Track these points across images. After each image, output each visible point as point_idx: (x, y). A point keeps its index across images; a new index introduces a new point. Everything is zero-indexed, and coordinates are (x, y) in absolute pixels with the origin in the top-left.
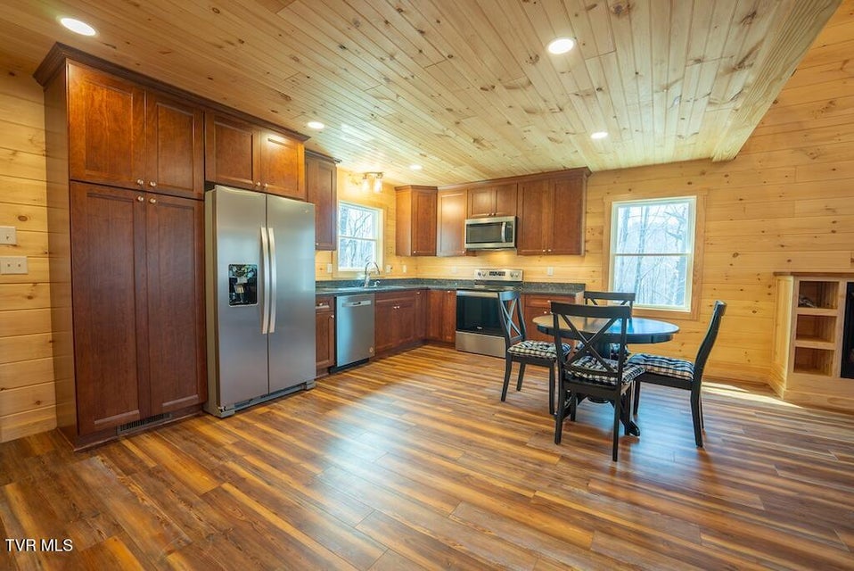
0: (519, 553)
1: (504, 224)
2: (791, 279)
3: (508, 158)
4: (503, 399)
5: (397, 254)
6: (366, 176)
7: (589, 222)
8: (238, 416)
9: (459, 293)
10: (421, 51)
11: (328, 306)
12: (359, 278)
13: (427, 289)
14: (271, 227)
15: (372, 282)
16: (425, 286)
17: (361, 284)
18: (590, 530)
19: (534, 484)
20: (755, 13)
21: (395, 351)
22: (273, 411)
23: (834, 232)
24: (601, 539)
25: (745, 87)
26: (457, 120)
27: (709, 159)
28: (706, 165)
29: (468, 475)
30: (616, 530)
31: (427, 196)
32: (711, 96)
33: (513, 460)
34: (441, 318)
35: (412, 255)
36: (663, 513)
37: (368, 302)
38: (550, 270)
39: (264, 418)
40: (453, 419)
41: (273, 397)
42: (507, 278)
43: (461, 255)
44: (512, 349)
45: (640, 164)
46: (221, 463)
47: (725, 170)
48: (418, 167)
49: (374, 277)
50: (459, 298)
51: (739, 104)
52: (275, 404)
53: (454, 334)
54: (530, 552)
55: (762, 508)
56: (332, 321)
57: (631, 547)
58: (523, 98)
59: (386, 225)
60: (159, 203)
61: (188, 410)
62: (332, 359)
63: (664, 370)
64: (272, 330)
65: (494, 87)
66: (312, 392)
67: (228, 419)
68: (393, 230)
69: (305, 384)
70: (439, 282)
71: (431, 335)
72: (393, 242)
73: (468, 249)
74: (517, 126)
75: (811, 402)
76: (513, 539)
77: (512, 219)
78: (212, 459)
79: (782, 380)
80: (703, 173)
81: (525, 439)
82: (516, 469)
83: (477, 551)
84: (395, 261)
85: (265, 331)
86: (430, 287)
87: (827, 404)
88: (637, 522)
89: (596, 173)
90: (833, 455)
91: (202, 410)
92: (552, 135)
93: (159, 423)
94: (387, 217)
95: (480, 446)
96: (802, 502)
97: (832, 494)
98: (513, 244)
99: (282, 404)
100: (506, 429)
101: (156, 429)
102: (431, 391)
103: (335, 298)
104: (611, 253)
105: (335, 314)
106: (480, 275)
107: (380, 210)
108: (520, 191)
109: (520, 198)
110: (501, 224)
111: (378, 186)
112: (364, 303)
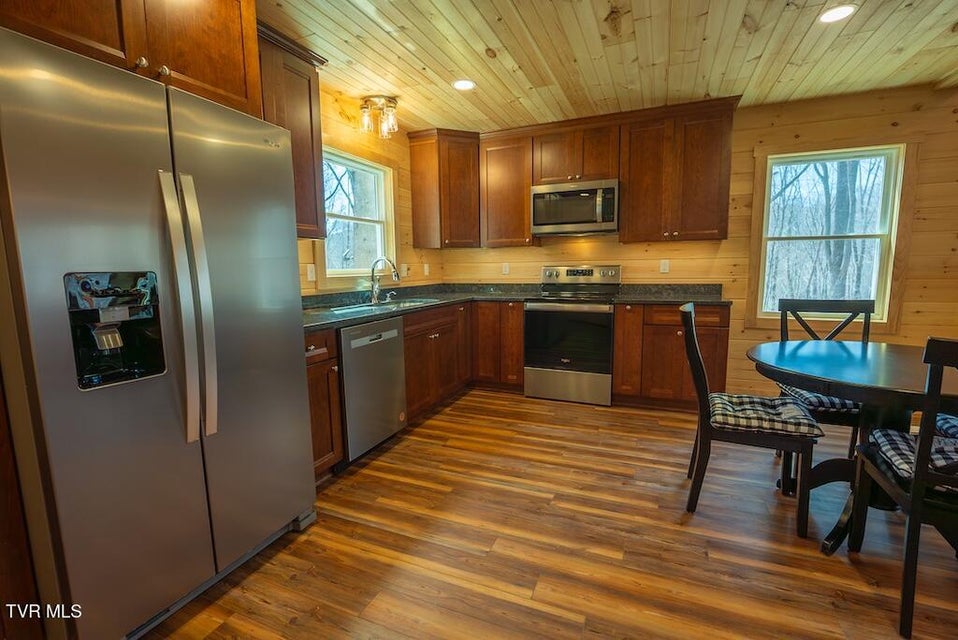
1: (600, 193)
5: (415, 247)
6: (366, 101)
7: (737, 188)
9: (529, 306)
11: (324, 350)
12: (360, 289)
13: (473, 301)
14: (187, 172)
15: (382, 295)
16: (469, 297)
17: (364, 298)
21: (432, 410)
27: (930, 86)
31: (462, 150)
34: (499, 347)
35: (444, 246)
37: (394, 333)
38: (664, 265)
41: (226, 572)
42: (596, 278)
43: (522, 245)
47: (952, 102)
48: (464, 85)
49: (386, 284)
50: (530, 314)
53: (521, 373)
56: (333, 379)
59: (398, 198)
64: (212, 427)
66: (311, 535)
68: (407, 205)
69: (295, 521)
70: (482, 287)
71: (481, 374)
72: (408, 225)
73: (534, 236)
77: (613, 183)
80: (917, 108)
84: (413, 256)
85: (193, 434)
86: (476, 297)
89: (760, 107)
94: (398, 182)
98: (613, 225)
103: (338, 332)
104: (764, 236)
105: (340, 364)
106: (550, 276)
107: (387, 169)
108: (625, 138)
109: (625, 149)
110: (593, 192)
111: (389, 124)
112: (386, 335)
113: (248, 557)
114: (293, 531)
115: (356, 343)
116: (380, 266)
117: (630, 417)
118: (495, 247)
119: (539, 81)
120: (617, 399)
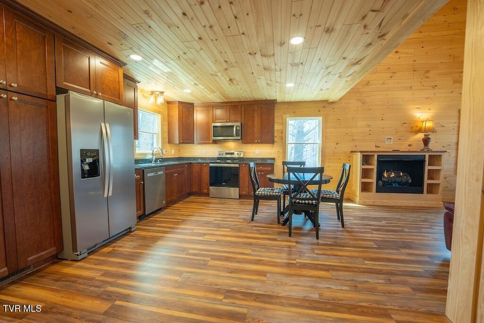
0: (308, 289)
1: (235, 127)
2: (359, 154)
3: (241, 91)
4: (252, 220)
5: (169, 143)
6: (152, 93)
7: (277, 127)
8: (91, 257)
9: (211, 165)
10: (229, 27)
11: (139, 176)
12: (147, 158)
13: (191, 163)
14: (108, 123)
15: (156, 160)
16: (190, 162)
17: (150, 161)
18: (328, 270)
19: (293, 257)
20: (371, 44)
21: (175, 202)
22: (115, 249)
23: (370, 134)
24: (334, 273)
25: (354, 72)
26: (226, 67)
27: (326, 101)
28: (326, 104)
29: (261, 260)
30: (336, 268)
31: (187, 108)
32: (341, 74)
33: (276, 248)
34: (200, 180)
35: (180, 143)
36: (348, 257)
37: (161, 173)
38: (257, 151)
39: (110, 254)
40: (234, 234)
41: (111, 240)
42: (236, 156)
43: (209, 143)
44: (257, 192)
45: (299, 100)
46: (102, 289)
47: (333, 106)
48: (189, 91)
50: (211, 167)
51: (349, 79)
52: (115, 244)
53: (208, 189)
54: (312, 287)
55: (376, 246)
56: (141, 186)
57: (347, 273)
58: (266, 62)
59: (163, 125)
60: (19, 100)
61: (45, 261)
62: (142, 210)
63: (328, 196)
64: (110, 195)
65: (255, 54)
66: (136, 232)
67: (83, 260)
68: (166, 128)
69: (130, 228)
70: (194, 159)
71: (194, 190)
72: (166, 135)
73: (213, 140)
74: (255, 75)
75: (368, 203)
76: (301, 284)
77: (239, 124)
78: (92, 288)
79: (357, 196)
80: (324, 107)
81: (275, 237)
82: (281, 252)
83: (290, 294)
84: (168, 146)
85: (106, 195)
86: (192, 162)
87: (371, 204)
88: (341, 263)
89: (283, 103)
90: (384, 223)
91: (57, 258)
92: (269, 82)
93: (22, 274)
94: (163, 120)
95: (257, 245)
96: (386, 241)
97: (392, 236)
98: (239, 138)
99: (119, 243)
100: (263, 234)
101: (21, 279)
103: (143, 170)
104: (287, 142)
105: (144, 181)
106: (220, 154)
107: (159, 115)
108: (243, 110)
109: (243, 113)
110: (233, 126)
111: (160, 100)
112: (160, 173)
113: (116, 237)
114: (129, 232)
115: (149, 175)
116: (155, 150)
117: (245, 202)
118: (199, 144)
119: (213, 92)
120: (241, 197)
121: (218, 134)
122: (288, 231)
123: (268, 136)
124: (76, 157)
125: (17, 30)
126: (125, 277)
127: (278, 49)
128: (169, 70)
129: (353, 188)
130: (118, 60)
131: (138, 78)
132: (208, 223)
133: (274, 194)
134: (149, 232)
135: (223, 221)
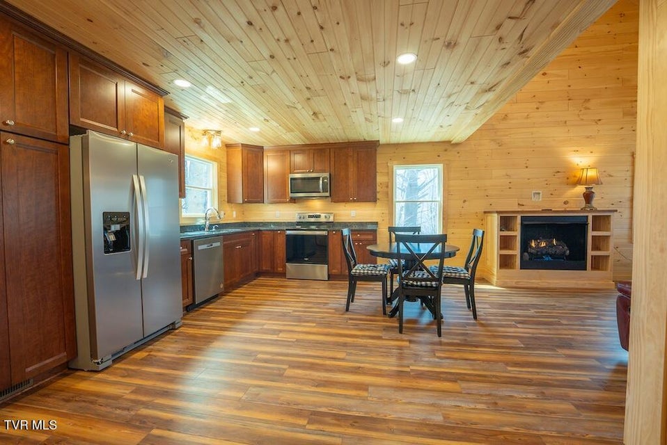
0: (428, 408)
1: (321, 179)
2: (496, 215)
4: (347, 310)
5: (228, 202)
6: (205, 132)
7: (380, 179)
8: (116, 366)
9: (288, 232)
10: (312, 41)
11: (186, 250)
12: (198, 224)
13: (259, 230)
14: (143, 174)
15: (210, 227)
16: (258, 228)
17: (201, 228)
18: (455, 381)
19: (405, 362)
20: (509, 63)
21: (237, 286)
22: (151, 353)
23: (510, 188)
24: (464, 385)
25: (487, 102)
26: (309, 96)
27: (449, 142)
28: (448, 145)
29: (360, 367)
30: (467, 377)
31: (254, 153)
32: (468, 105)
33: (381, 350)
34: (273, 254)
35: (244, 202)
36: (483, 361)
37: (218, 244)
38: (353, 213)
39: (147, 361)
40: (320, 330)
41: (147, 341)
42: (323, 219)
43: (286, 202)
44: (354, 271)
45: (411, 141)
46: (133, 413)
47: (458, 149)
48: (257, 130)
49: (213, 221)
50: (288, 236)
51: (479, 111)
52: (150, 347)
53: (285, 266)
54: (433, 405)
55: (522, 346)
56: (190, 263)
57: (481, 385)
58: (365, 88)
59: (220, 177)
60: (17, 144)
61: (51, 372)
62: (191, 297)
63: (454, 274)
64: (145, 276)
65: (349, 77)
66: (182, 329)
67: (106, 371)
68: (225, 181)
69: (173, 324)
70: (265, 224)
71: (264, 268)
72: (225, 191)
73: (291, 198)
74: (349, 107)
75: (509, 285)
76: (417, 401)
77: (327, 175)
78: (118, 411)
79: (493, 275)
80: (446, 150)
81: (380, 334)
82: (387, 356)
83: (401, 415)
84: (227, 207)
85: (139, 278)
86: (261, 228)
88: (473, 370)
89: (388, 145)
90: (532, 312)
91: (68, 368)
92: (369, 116)
93: (18, 392)
94: (220, 169)
95: (354, 346)
96: (536, 338)
97: (544, 331)
98: (328, 194)
99: (157, 345)
100: (361, 330)
101: (16, 399)
102: (289, 313)
103: (192, 241)
104: (394, 200)
105: (193, 256)
106: (300, 218)
107: (214, 163)
108: (332, 154)
109: (332, 159)
110: (319, 178)
111: (217, 142)
112: (215, 245)
113: (153, 337)
114: (172, 329)
115: (200, 248)
116: (209, 212)
117: (335, 284)
118: (272, 203)
119: (290, 130)
120: (330, 277)
121: (298, 190)
122: (398, 325)
123: (367, 191)
124: (97, 223)
125: (16, 45)
126: (166, 394)
127: (380, 72)
128: (230, 101)
129: (489, 263)
130: (157, 87)
131: (185, 112)
132: (284, 315)
133: (377, 272)
134: (200, 329)
135: (305, 312)
